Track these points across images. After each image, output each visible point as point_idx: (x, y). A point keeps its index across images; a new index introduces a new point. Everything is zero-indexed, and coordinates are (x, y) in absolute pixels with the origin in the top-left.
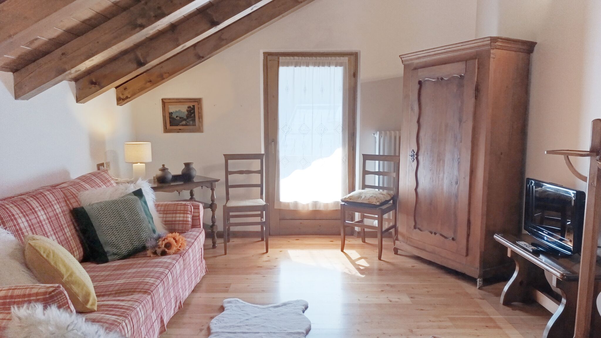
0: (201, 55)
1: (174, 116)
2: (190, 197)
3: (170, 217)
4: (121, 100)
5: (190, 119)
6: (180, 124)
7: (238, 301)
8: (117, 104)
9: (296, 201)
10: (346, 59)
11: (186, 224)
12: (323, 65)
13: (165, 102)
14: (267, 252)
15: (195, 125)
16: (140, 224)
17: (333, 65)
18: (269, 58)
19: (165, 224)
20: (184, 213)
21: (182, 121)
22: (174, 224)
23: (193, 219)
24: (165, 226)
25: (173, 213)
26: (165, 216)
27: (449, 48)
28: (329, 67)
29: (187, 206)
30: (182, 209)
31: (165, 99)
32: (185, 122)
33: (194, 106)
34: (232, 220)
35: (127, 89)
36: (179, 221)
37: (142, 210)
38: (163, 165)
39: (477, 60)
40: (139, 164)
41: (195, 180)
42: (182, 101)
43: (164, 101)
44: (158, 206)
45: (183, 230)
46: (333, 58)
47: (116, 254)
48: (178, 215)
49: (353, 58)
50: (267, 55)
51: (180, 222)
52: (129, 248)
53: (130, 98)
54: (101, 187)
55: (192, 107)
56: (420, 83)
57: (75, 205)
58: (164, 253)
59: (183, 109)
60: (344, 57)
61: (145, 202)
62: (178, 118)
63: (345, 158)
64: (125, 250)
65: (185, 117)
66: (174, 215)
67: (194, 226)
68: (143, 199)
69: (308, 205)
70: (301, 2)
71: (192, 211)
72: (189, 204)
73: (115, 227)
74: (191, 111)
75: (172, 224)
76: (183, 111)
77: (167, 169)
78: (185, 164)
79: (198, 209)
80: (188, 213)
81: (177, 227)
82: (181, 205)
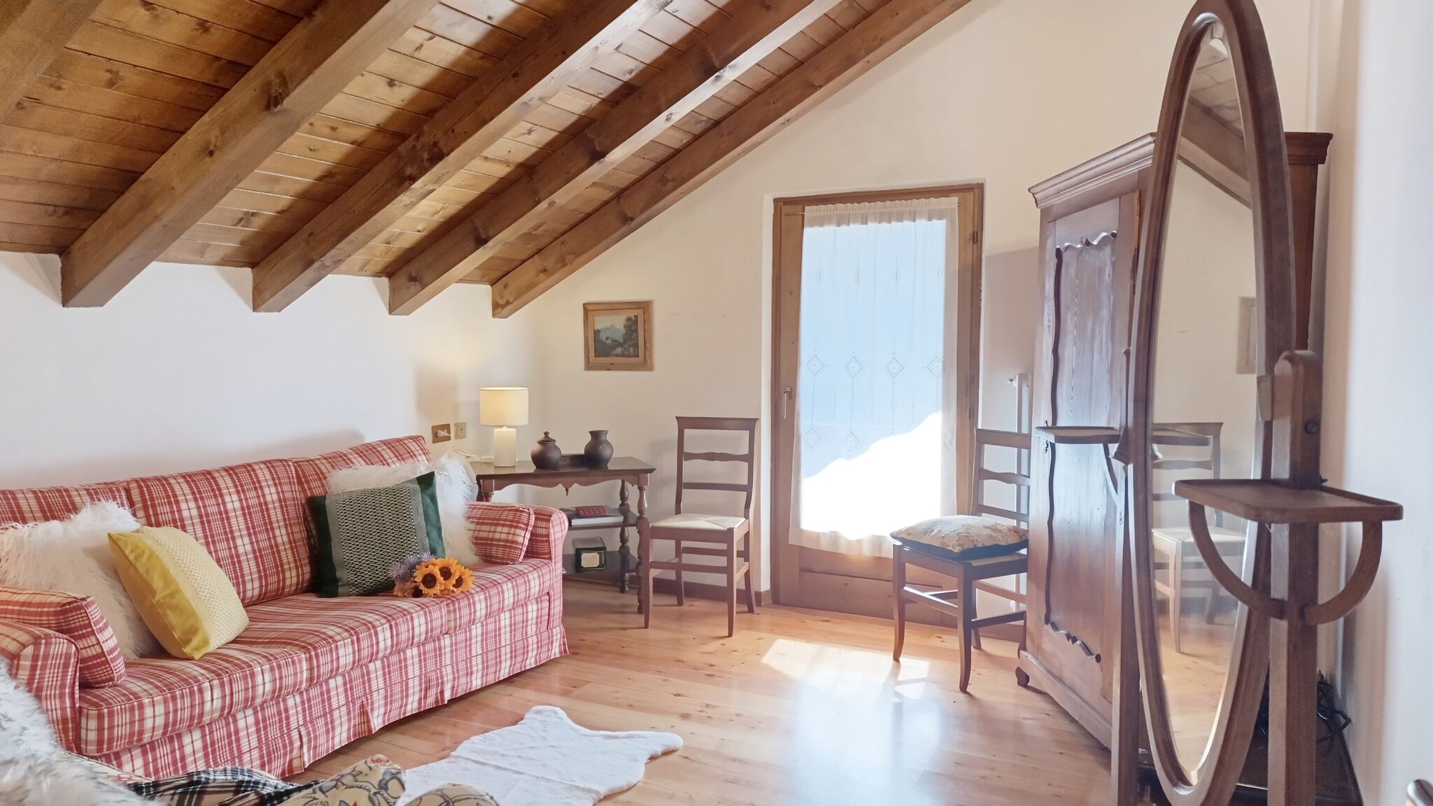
0: (629, 215)
1: (603, 337)
2: (620, 502)
3: (486, 530)
4: (499, 308)
5: (630, 343)
6: (613, 353)
7: (555, 713)
8: (493, 315)
9: (835, 532)
10: (953, 201)
11: (511, 547)
12: (900, 219)
13: (588, 310)
14: (730, 635)
15: (638, 356)
16: (409, 537)
17: (921, 217)
18: (786, 209)
19: (476, 544)
20: (511, 526)
21: (613, 348)
22: (492, 545)
23: (530, 540)
24: (473, 546)
25: (492, 524)
26: (478, 527)
27: (1098, 166)
28: (914, 221)
29: (521, 514)
30: (510, 518)
31: (589, 304)
32: (620, 349)
33: (636, 317)
34: (687, 559)
35: (508, 286)
36: (499, 540)
37: (421, 510)
38: (546, 434)
40: (505, 429)
41: (611, 466)
42: (617, 307)
43: (589, 308)
44: (474, 508)
45: (502, 558)
46: (923, 201)
47: (353, 585)
48: (499, 529)
49: (970, 196)
50: (782, 204)
51: (500, 543)
52: (378, 577)
53: (514, 303)
54: (388, 465)
55: (633, 318)
56: (1059, 254)
57: (318, 492)
58: (417, 593)
59: (619, 323)
60: (948, 197)
61: (433, 499)
62: (609, 342)
63: (949, 437)
64: (371, 579)
65: (621, 340)
66: (493, 529)
67: (532, 553)
68: (429, 491)
69: (859, 542)
70: (821, 87)
71: (530, 523)
72: (524, 510)
73: (364, 536)
74: (632, 325)
75: (487, 544)
76: (618, 327)
77: (555, 441)
78: (592, 433)
79: (548, 521)
80: (520, 528)
81: (494, 551)
82: (510, 510)
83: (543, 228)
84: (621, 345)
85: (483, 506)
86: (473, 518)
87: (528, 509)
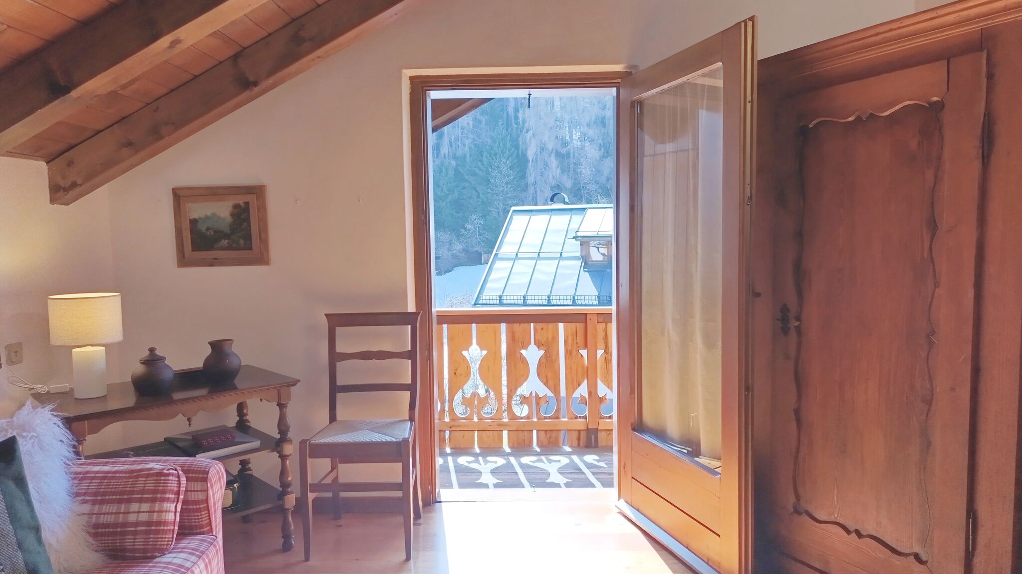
0: (251, 80)
1: (202, 227)
2: (238, 418)
3: (109, 513)
4: (60, 191)
5: (239, 234)
6: (216, 246)
8: (50, 201)
11: (157, 532)
13: (180, 196)
14: (409, 558)
15: (251, 249)
19: (95, 535)
20: (154, 500)
21: (218, 240)
22: (124, 534)
23: (183, 513)
24: (91, 540)
25: (120, 501)
26: (96, 509)
29: (167, 478)
30: (150, 486)
31: (180, 189)
32: (227, 241)
33: (247, 204)
35: (73, 163)
36: (137, 524)
38: (152, 350)
39: (984, 54)
40: (88, 348)
43: (180, 192)
44: (83, 479)
45: (145, 551)
48: (134, 507)
51: (138, 528)
53: (80, 185)
55: (243, 205)
59: (223, 211)
62: (211, 233)
65: (228, 231)
66: (123, 508)
67: (187, 530)
71: (183, 489)
72: (171, 471)
74: (241, 214)
75: (114, 534)
76: (222, 215)
77: (165, 358)
78: (211, 344)
79: (205, 480)
80: (168, 500)
81: (129, 542)
82: (148, 475)
83: (134, 87)
84: (226, 236)
85: (97, 472)
86: (85, 494)
87: (176, 470)
